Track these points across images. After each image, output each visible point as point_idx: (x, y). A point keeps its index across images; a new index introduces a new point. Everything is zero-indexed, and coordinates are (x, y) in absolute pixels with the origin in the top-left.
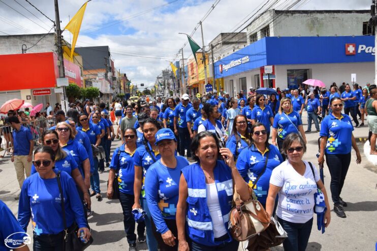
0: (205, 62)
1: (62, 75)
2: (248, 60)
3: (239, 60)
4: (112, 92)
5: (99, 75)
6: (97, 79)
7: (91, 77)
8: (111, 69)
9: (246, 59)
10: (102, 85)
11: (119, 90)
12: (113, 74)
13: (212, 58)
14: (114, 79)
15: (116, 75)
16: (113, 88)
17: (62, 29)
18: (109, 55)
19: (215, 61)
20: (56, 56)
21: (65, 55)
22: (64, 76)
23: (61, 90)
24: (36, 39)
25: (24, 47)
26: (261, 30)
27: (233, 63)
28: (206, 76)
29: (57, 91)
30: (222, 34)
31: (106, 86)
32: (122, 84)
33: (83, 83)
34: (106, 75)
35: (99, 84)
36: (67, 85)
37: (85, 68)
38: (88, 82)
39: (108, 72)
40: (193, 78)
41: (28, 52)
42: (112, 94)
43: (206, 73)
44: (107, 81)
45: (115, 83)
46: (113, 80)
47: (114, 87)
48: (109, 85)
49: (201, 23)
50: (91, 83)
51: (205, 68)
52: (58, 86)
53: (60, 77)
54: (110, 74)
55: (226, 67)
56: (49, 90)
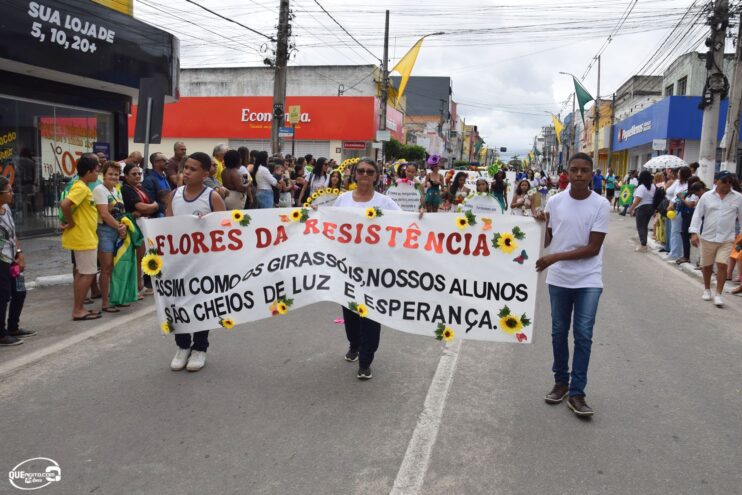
0: (598, 122)
1: (382, 127)
2: (649, 128)
3: (640, 126)
4: (447, 155)
5: (429, 126)
6: (425, 132)
7: (415, 127)
8: (451, 117)
9: (647, 126)
10: (431, 143)
11: (459, 153)
12: (453, 126)
13: (612, 117)
14: (453, 134)
15: (459, 128)
16: (450, 151)
17: (389, 69)
18: (450, 92)
19: (615, 123)
20: (377, 102)
21: (389, 101)
22: (385, 128)
23: (380, 146)
24: (350, 71)
25: (341, 88)
26: (679, 81)
27: (636, 130)
28: (597, 146)
29: (375, 146)
30: (636, 78)
31: (438, 145)
32: (467, 144)
33: (404, 138)
34: (440, 127)
35: (428, 140)
36: (388, 139)
37: (408, 114)
38: (410, 136)
39: (443, 122)
40: (584, 147)
41: (345, 95)
42: (445, 160)
43: (597, 140)
44: (439, 138)
45: (454, 141)
46: (452, 136)
47: (452, 148)
48: (442, 144)
49: (599, 58)
50: (415, 137)
51: (597, 132)
52: (378, 139)
53: (380, 130)
54: (446, 126)
55: (627, 134)
56: (363, 143)
